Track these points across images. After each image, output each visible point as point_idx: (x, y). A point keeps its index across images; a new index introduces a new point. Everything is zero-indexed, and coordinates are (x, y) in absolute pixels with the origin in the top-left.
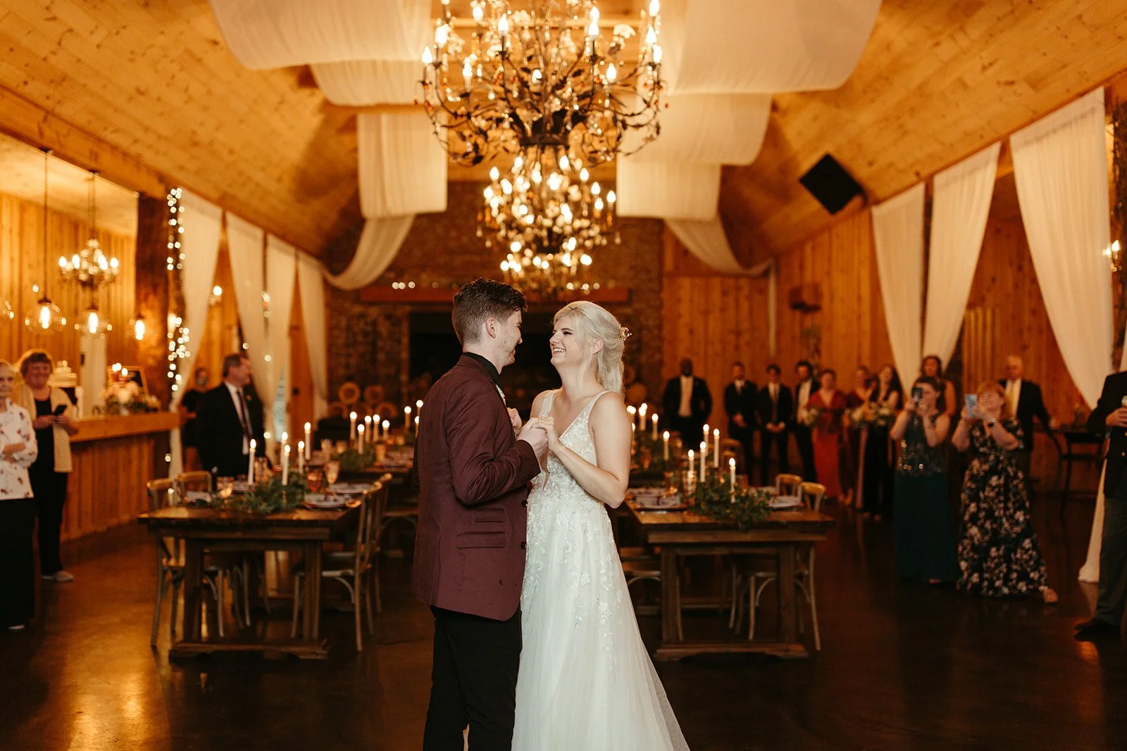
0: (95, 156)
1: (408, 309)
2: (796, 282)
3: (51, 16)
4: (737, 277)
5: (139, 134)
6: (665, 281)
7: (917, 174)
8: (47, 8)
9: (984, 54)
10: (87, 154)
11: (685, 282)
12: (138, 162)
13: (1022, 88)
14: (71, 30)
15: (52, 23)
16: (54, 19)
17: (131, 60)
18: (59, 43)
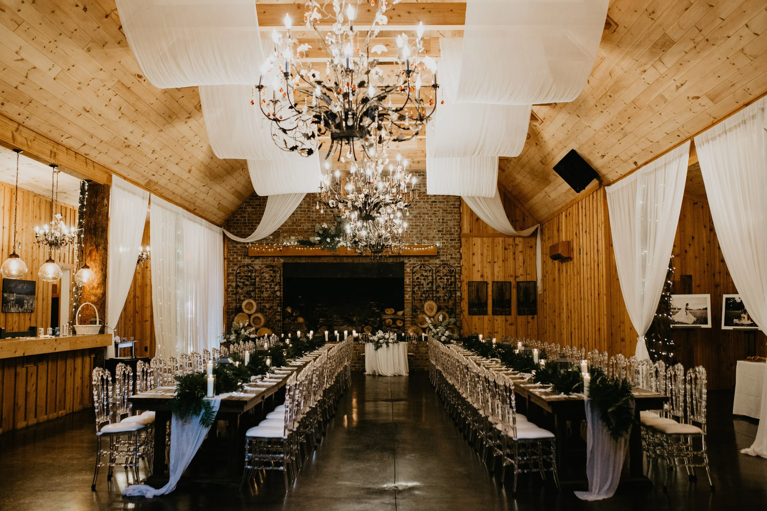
0: (54, 154)
1: (282, 261)
2: (556, 240)
3: (21, 58)
4: (514, 237)
5: (87, 140)
6: (463, 240)
7: (635, 163)
8: (17, 53)
9: (676, 78)
10: (49, 153)
11: (478, 241)
12: (86, 159)
13: (705, 101)
14: (35, 68)
15: (20, 63)
16: (22, 60)
17: (79, 88)
18: (26, 77)
